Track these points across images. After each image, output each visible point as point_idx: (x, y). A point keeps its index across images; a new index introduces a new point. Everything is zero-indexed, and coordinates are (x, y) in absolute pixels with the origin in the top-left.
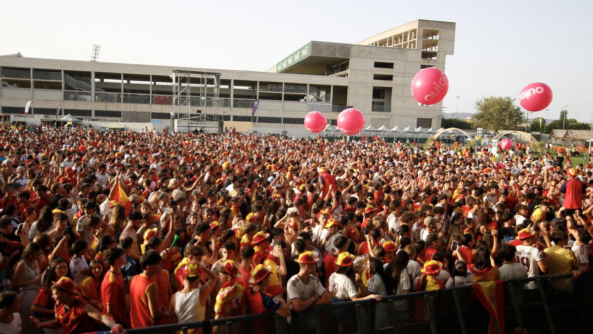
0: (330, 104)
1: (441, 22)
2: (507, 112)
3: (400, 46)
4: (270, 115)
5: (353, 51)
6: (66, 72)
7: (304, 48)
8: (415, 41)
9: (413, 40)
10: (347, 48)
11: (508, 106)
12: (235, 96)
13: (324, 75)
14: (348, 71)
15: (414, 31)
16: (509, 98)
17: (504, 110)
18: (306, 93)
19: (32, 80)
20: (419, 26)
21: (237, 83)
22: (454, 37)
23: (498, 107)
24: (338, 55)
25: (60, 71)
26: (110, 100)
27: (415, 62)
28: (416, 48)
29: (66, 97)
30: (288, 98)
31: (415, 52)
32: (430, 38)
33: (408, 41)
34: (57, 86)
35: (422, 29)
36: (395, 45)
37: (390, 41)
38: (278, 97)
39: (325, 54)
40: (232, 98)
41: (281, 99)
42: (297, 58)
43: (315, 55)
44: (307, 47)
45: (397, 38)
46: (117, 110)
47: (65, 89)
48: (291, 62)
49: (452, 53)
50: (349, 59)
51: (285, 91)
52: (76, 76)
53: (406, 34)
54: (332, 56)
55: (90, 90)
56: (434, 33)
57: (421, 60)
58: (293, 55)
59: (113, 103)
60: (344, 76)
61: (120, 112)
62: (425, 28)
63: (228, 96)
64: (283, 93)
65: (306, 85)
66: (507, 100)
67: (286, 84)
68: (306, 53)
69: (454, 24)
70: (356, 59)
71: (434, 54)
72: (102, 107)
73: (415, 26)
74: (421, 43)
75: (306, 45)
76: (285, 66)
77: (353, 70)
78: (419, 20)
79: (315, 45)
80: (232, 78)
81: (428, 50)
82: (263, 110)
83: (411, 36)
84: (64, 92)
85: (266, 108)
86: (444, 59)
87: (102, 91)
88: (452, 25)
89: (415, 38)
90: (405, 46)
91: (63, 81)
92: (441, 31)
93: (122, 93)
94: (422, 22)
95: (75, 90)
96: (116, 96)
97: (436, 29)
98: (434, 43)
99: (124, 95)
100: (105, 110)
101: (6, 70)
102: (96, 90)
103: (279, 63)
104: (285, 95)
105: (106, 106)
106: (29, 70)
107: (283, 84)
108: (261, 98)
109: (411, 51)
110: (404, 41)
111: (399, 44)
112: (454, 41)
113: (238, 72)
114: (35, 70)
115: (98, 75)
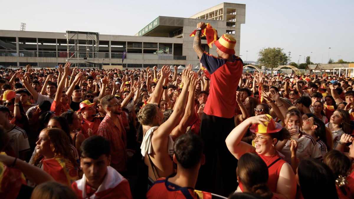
0: (172, 55)
1: (237, 4)
2: (279, 57)
3: (214, 19)
4: (135, 63)
5: (185, 22)
7: (155, 20)
8: (222, 16)
9: (221, 15)
10: (181, 20)
11: (279, 53)
12: (112, 51)
13: (168, 37)
14: (183, 35)
15: (221, 10)
16: (279, 49)
17: (277, 55)
18: (157, 48)
20: (224, 6)
21: (114, 43)
22: (245, 13)
23: (273, 54)
24: (176, 25)
26: (30, 55)
27: (223, 28)
28: (223, 20)
30: (146, 52)
31: (222, 22)
32: (231, 14)
33: (218, 16)
35: (226, 8)
36: (210, 18)
37: (207, 16)
38: (139, 51)
39: (168, 24)
40: (110, 53)
41: (142, 53)
42: (151, 27)
43: (162, 25)
44: (157, 20)
45: (211, 14)
46: (34, 62)
48: (147, 30)
49: (244, 22)
50: (183, 27)
51: (144, 48)
52: (6, 40)
53: (216, 11)
54: (172, 25)
55: (16, 49)
56: (234, 11)
57: (226, 27)
58: (148, 25)
59: (32, 57)
60: (180, 37)
61: (37, 63)
62: (228, 8)
63: (108, 51)
64: (143, 49)
65: (157, 43)
66: (278, 50)
67: (144, 43)
68: (156, 24)
69: (245, 5)
70: (187, 27)
71: (234, 23)
72: (24, 60)
73: (222, 7)
74: (226, 17)
75: (156, 19)
76: (143, 33)
77: (185, 33)
78: (224, 3)
79: (161, 19)
80: (110, 40)
81: (230, 21)
83: (219, 12)
85: (132, 58)
86: (240, 26)
87: (24, 50)
88: (243, 6)
89: (222, 13)
90: (216, 18)
92: (238, 10)
93: (38, 50)
94: (226, 4)
95: (5, 49)
96: (34, 53)
97: (234, 8)
98: (234, 17)
99: (39, 52)
100: (26, 62)
102: (20, 49)
103: (140, 32)
104: (144, 50)
105: (27, 59)
107: (143, 43)
108: (128, 52)
109: (220, 22)
110: (216, 16)
111: (213, 18)
112: (245, 15)
113: (114, 36)
115: (21, 39)
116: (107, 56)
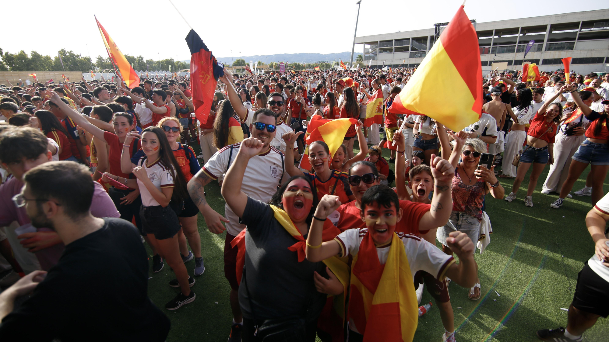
4: (589, 56)
6: (413, 39)
12: (548, 41)
19: (393, 47)
21: (555, 27)
25: (409, 39)
29: (411, 56)
34: (406, 49)
38: (605, 36)
40: (545, 43)
47: (411, 51)
52: (423, 40)
55: (426, 49)
63: (543, 41)
80: (550, 23)
82: (581, 51)
84: (410, 52)
91: (410, 46)
95: (417, 50)
101: (381, 43)
106: (392, 41)
108: (580, 39)
113: (557, 16)
114: (396, 40)
116: (539, 49)
